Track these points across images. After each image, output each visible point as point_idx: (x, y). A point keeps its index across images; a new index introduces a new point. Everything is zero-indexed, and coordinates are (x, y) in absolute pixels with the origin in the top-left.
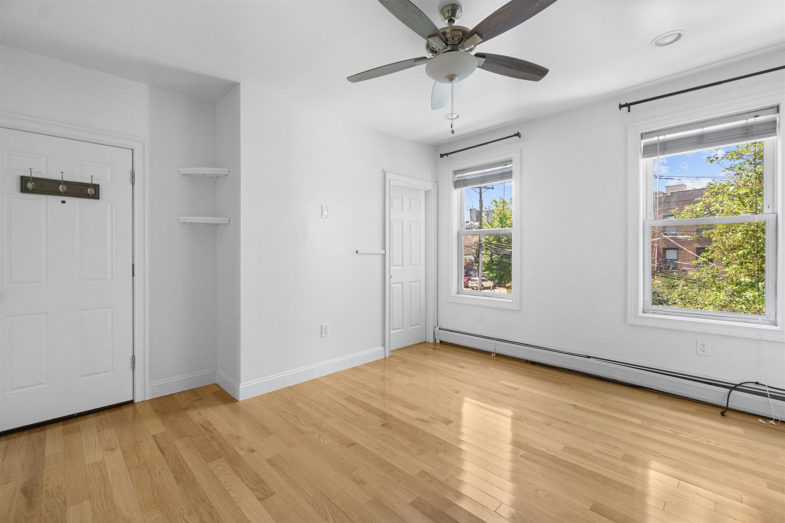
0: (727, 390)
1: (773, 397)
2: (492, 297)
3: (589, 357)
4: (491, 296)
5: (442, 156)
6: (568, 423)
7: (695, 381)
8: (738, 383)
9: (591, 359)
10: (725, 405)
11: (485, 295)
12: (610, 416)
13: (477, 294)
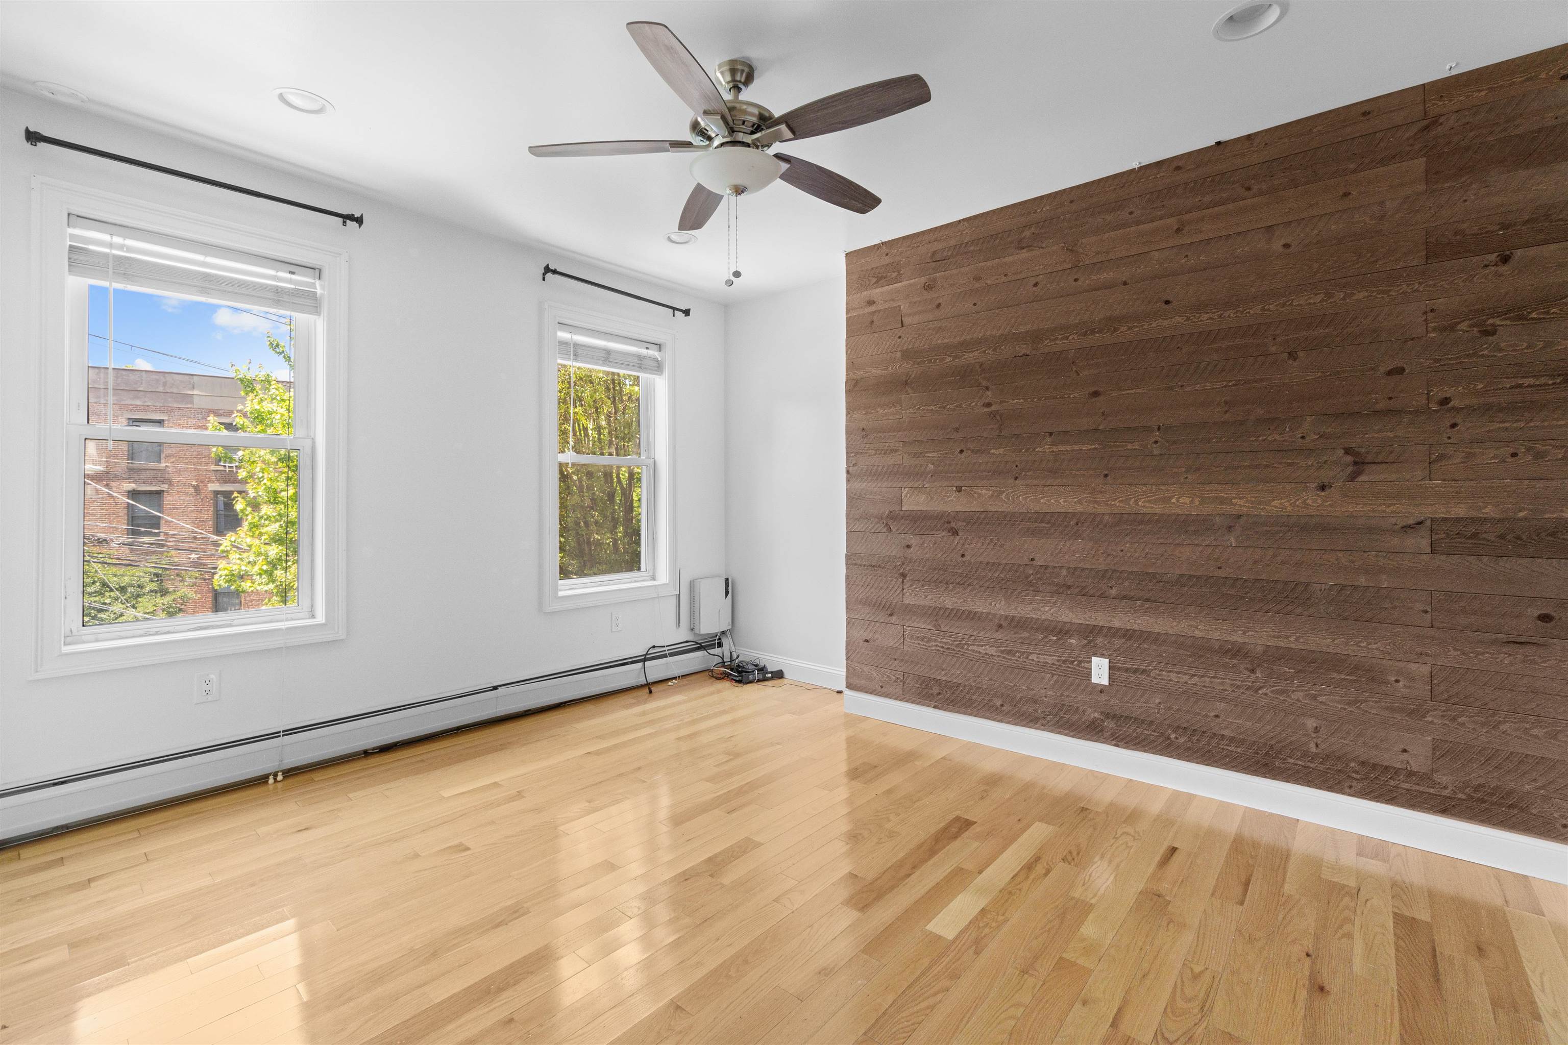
0: (641, 664)
1: (671, 655)
2: (231, 626)
3: (495, 688)
4: (229, 622)
5: (33, 137)
6: (639, 768)
7: (610, 667)
8: (645, 653)
9: (501, 689)
10: (646, 683)
11: (199, 625)
12: (634, 739)
13: (167, 629)
